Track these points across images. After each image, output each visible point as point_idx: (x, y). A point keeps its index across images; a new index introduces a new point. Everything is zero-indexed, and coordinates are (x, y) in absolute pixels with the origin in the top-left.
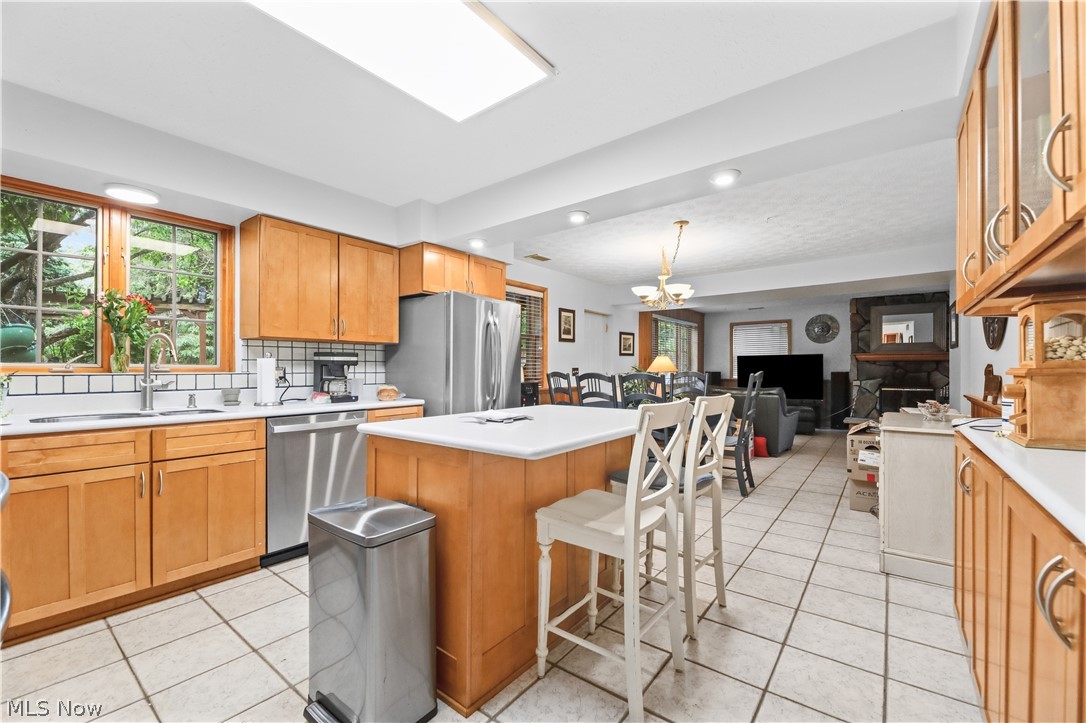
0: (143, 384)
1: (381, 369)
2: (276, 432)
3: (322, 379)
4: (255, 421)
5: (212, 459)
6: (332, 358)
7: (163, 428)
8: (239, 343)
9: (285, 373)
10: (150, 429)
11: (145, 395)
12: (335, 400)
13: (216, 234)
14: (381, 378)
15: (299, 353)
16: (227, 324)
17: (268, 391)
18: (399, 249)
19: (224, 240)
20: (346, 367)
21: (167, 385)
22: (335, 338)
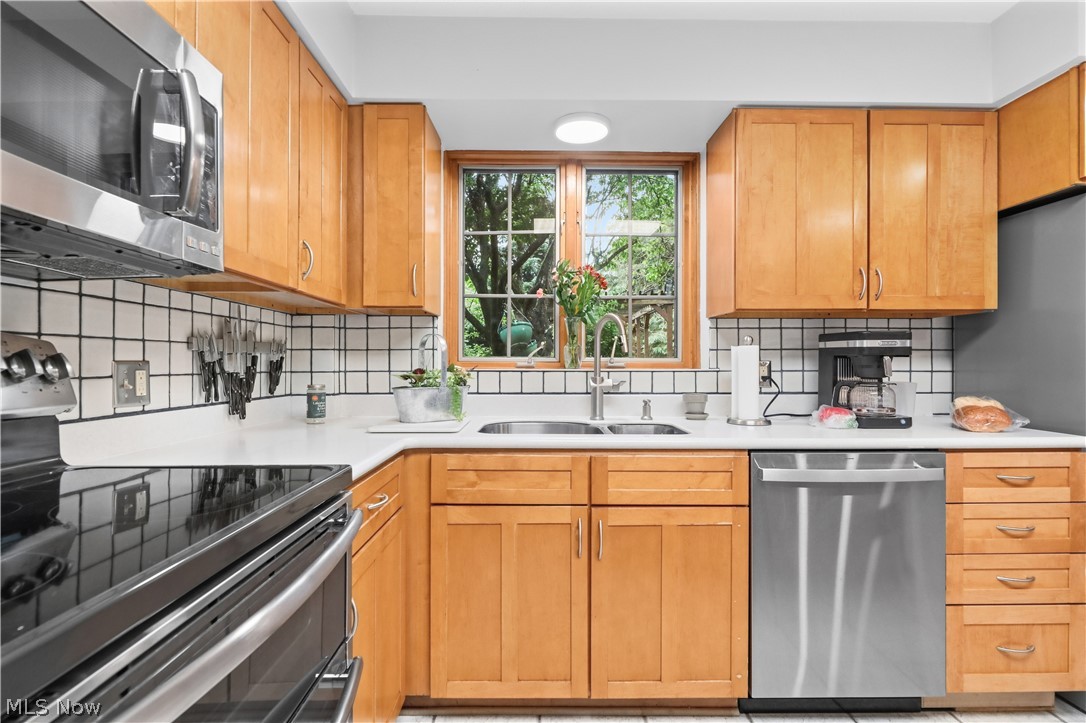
0: (592, 384)
1: (944, 364)
2: (765, 478)
3: (835, 382)
4: (731, 455)
5: (669, 514)
6: (858, 344)
7: (604, 454)
8: (705, 323)
9: (770, 371)
10: (588, 455)
11: (596, 398)
12: (865, 422)
13: (676, 173)
14: (943, 381)
15: (792, 337)
16: (690, 300)
17: (748, 399)
18: (998, 111)
19: (686, 179)
20: (886, 358)
21: (618, 386)
22: (862, 305)
